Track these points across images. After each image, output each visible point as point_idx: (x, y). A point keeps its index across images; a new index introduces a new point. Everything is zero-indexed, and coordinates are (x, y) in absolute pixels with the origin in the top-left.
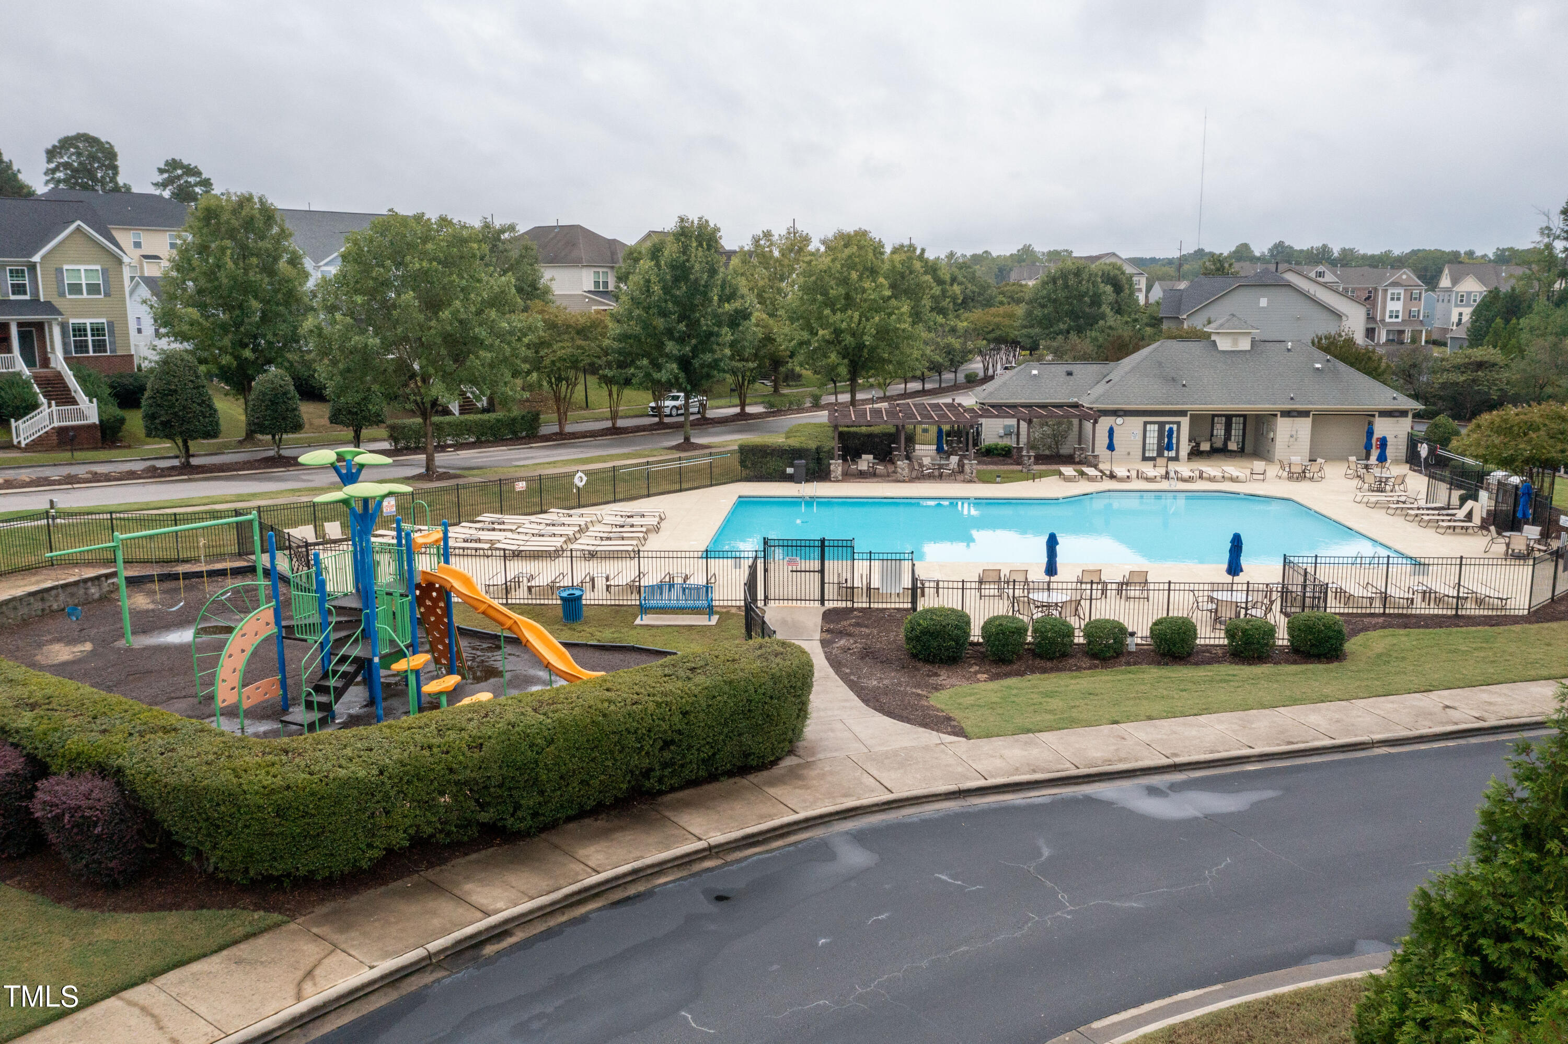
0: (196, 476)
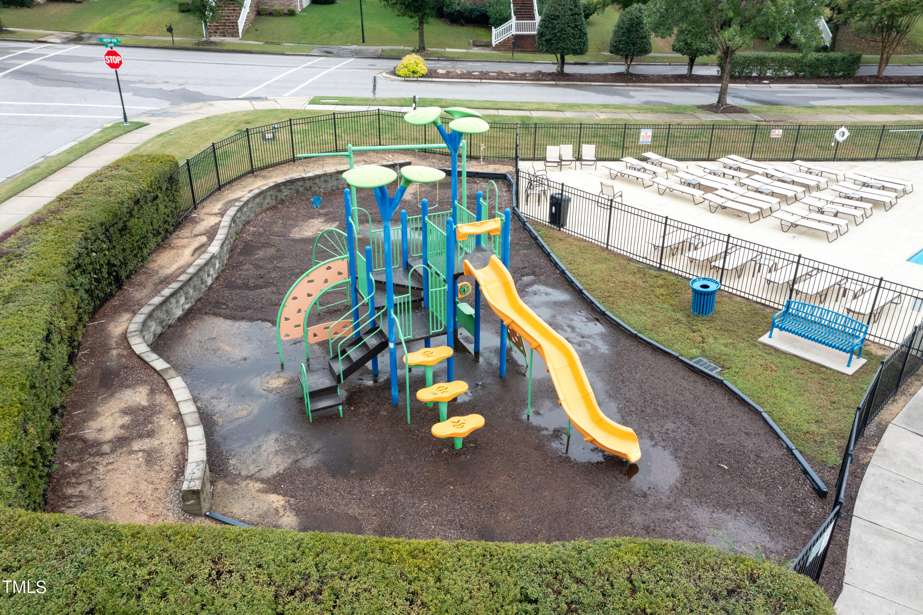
0: (561, 83)
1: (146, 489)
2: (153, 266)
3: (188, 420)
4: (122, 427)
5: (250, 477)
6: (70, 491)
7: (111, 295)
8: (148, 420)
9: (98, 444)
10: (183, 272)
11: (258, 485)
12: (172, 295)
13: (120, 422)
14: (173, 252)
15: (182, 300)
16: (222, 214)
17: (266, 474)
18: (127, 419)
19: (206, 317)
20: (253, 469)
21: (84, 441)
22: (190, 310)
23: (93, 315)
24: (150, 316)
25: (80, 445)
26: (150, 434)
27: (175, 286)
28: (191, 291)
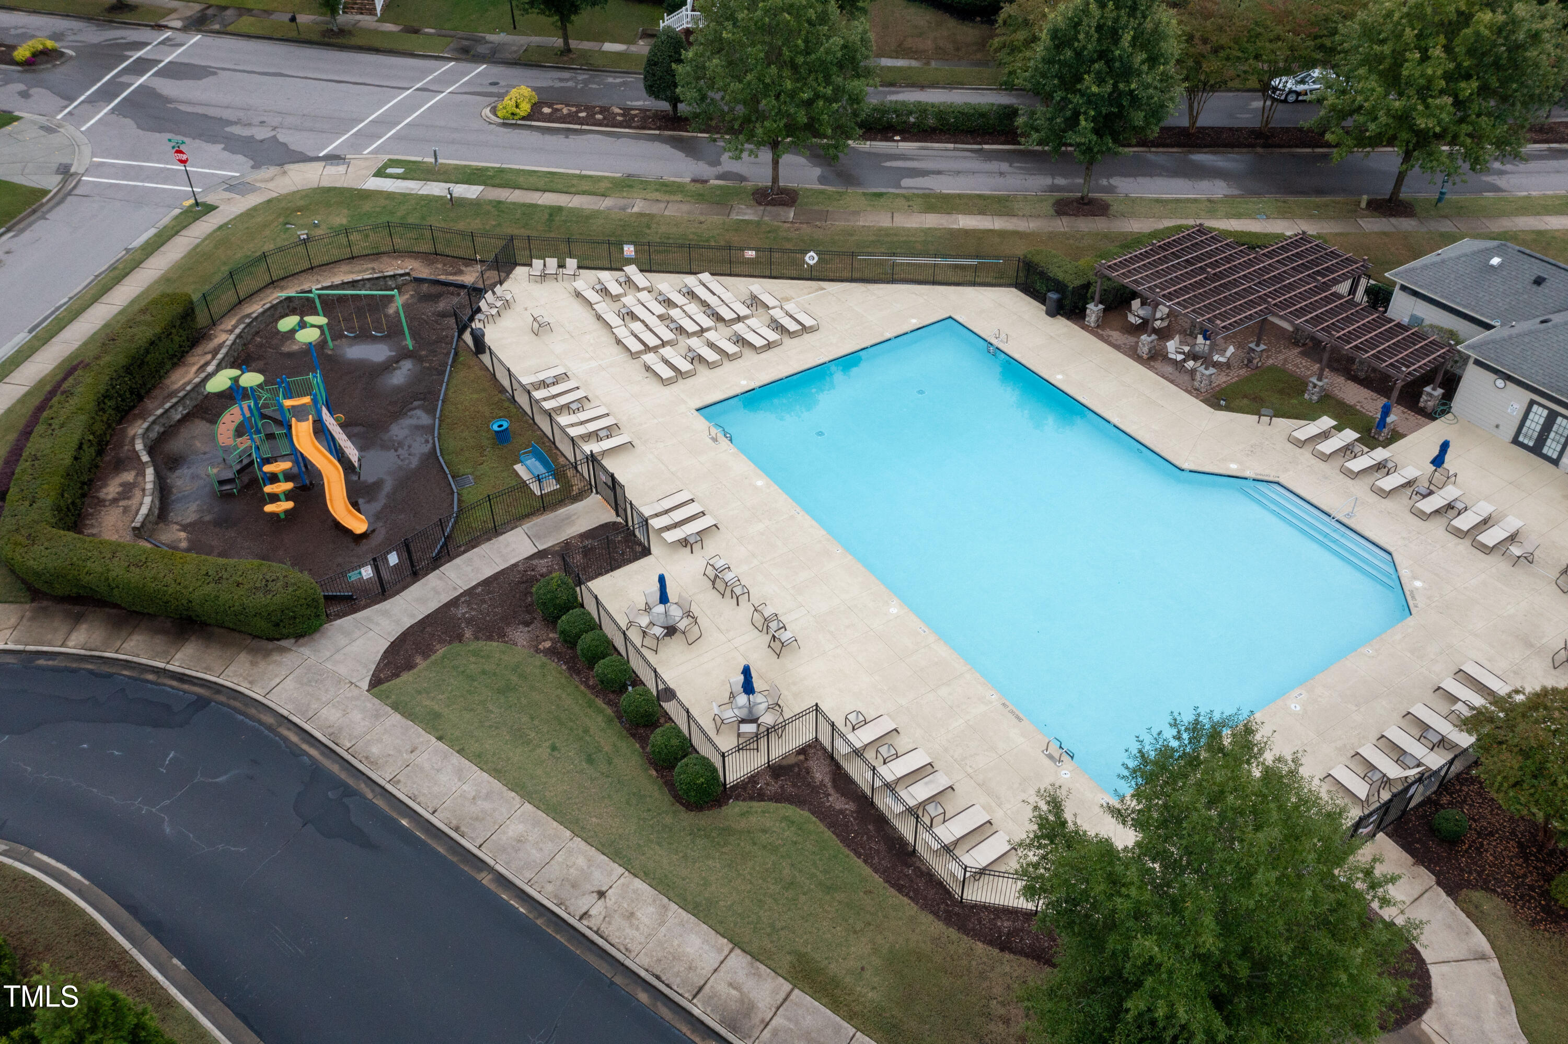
1: (120, 524)
2: (167, 382)
3: (147, 492)
4: (118, 493)
5: (176, 523)
6: (88, 522)
7: (134, 407)
8: (130, 490)
9: (104, 500)
10: (184, 389)
11: (178, 527)
12: (171, 407)
13: (117, 490)
14: (186, 368)
15: (180, 409)
16: (231, 331)
17: (184, 522)
18: (121, 489)
19: (196, 420)
20: (180, 519)
21: (98, 498)
22: (188, 414)
23: (120, 422)
24: (154, 422)
25: (96, 501)
26: (129, 498)
27: (174, 400)
28: (188, 402)
